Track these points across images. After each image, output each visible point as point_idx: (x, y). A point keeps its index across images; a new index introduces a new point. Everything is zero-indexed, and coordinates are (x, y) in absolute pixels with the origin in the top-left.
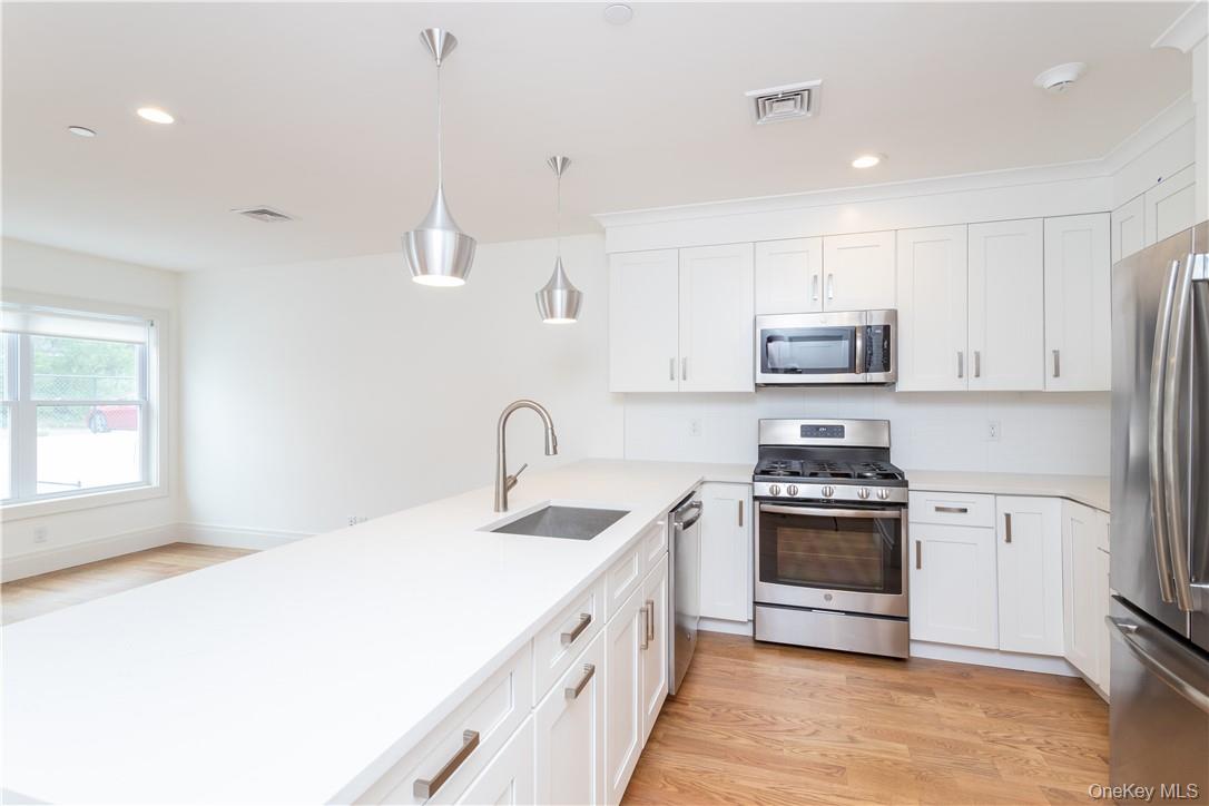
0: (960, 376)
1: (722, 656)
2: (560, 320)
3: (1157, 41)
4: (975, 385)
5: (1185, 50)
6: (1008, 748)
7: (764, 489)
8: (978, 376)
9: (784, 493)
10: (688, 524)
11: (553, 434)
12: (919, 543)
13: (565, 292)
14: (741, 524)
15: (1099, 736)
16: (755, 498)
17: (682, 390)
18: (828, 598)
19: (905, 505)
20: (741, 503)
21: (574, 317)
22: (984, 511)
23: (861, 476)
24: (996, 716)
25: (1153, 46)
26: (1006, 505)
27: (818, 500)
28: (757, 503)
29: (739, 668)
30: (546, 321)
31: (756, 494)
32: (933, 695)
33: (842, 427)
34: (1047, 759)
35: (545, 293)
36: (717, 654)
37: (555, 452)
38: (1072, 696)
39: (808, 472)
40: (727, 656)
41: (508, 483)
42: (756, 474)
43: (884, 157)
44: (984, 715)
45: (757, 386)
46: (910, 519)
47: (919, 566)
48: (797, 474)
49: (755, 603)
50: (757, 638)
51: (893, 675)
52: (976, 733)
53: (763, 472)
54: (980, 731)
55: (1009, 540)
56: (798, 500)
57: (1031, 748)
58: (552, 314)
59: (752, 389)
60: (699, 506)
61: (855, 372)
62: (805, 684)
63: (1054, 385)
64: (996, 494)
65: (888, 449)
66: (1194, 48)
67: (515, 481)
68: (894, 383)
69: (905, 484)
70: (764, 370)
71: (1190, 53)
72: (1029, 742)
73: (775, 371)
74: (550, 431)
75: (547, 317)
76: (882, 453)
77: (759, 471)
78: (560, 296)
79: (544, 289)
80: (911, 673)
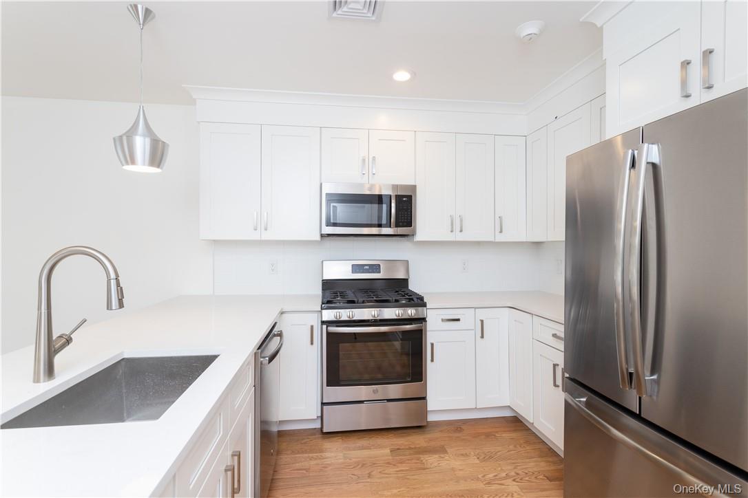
0: (452, 231)
1: (299, 453)
2: (141, 167)
3: (583, 18)
4: (459, 237)
5: (599, 26)
6: (499, 487)
7: (329, 315)
8: (461, 231)
9: (344, 318)
10: (272, 358)
11: (118, 284)
12: (432, 345)
13: (148, 140)
14: (312, 343)
15: (539, 459)
16: (323, 323)
17: (263, 239)
18: (375, 392)
19: (424, 320)
20: (312, 327)
21: (158, 166)
22: (468, 319)
23: (397, 301)
24: (484, 460)
25: (581, 20)
26: (482, 314)
27: (368, 321)
28: (325, 327)
29: (313, 463)
30: (124, 167)
31: (324, 319)
32: (445, 452)
33: (379, 265)
34: (521, 489)
35: (125, 138)
36: (293, 452)
37: (121, 305)
38: (515, 431)
39: (361, 300)
40: (303, 453)
41: (53, 346)
42: (323, 303)
43: (414, 74)
44: (478, 462)
45: (322, 236)
46: (428, 329)
47: (432, 360)
48: (353, 302)
49: (323, 404)
50: (325, 430)
51: (418, 440)
52: (478, 479)
53: (329, 302)
54: (480, 476)
55: (482, 337)
56: (355, 321)
57: (509, 481)
58: (133, 161)
59: (318, 238)
60: (280, 335)
61: (390, 227)
62: (363, 465)
63: (500, 238)
64: (475, 308)
65: (407, 280)
66: (604, 24)
67: (69, 341)
68: (413, 235)
69: (424, 305)
70: (329, 224)
71: (602, 27)
72: (507, 476)
73: (335, 225)
74: (113, 283)
75: (127, 163)
76: (404, 282)
77: (325, 300)
78: (141, 144)
79: (124, 134)
80: (428, 436)
